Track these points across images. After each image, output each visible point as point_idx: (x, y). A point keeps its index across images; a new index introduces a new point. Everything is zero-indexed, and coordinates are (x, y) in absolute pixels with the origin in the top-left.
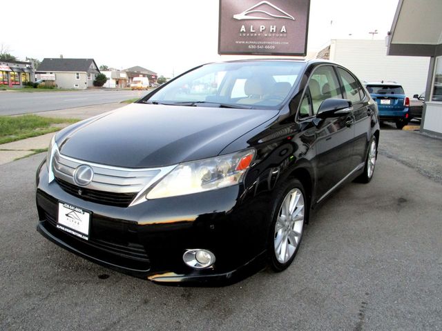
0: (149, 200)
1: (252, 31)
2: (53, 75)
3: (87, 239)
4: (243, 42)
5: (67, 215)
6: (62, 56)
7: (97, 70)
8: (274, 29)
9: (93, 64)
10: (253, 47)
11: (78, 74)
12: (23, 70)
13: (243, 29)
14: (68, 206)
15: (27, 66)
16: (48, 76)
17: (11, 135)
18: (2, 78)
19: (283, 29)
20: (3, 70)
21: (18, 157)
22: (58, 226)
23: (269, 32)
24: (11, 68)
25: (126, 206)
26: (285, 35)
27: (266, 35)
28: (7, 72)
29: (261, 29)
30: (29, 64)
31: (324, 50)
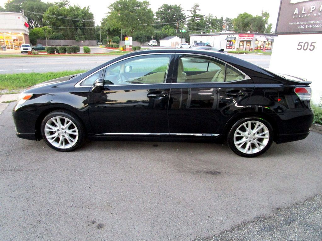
1: (303, 12)
4: (295, 23)
10: (302, 27)
13: (296, 11)
23: (318, 11)
24: (267, 39)
27: (315, 15)
29: (312, 10)
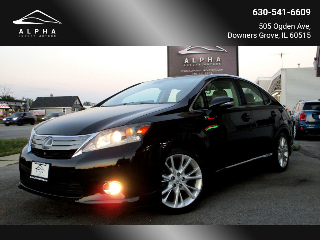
0: (83, 153)
1: (193, 62)
2: (44, 110)
3: (47, 181)
4: (187, 71)
5: (36, 169)
6: (52, 95)
7: (81, 105)
8: (211, 60)
9: (77, 101)
10: (195, 74)
11: (64, 109)
12: (19, 107)
13: (186, 61)
14: (37, 163)
15: (23, 103)
16: (40, 111)
17: (6, 152)
18: (2, 114)
19: (218, 59)
20: (4, 107)
21: (10, 164)
22: (31, 177)
23: (207, 62)
24: (10, 106)
25: (70, 158)
26: (220, 64)
27: (205, 64)
28: (7, 109)
29: (201, 60)
30: (25, 102)
31: (276, 78)
